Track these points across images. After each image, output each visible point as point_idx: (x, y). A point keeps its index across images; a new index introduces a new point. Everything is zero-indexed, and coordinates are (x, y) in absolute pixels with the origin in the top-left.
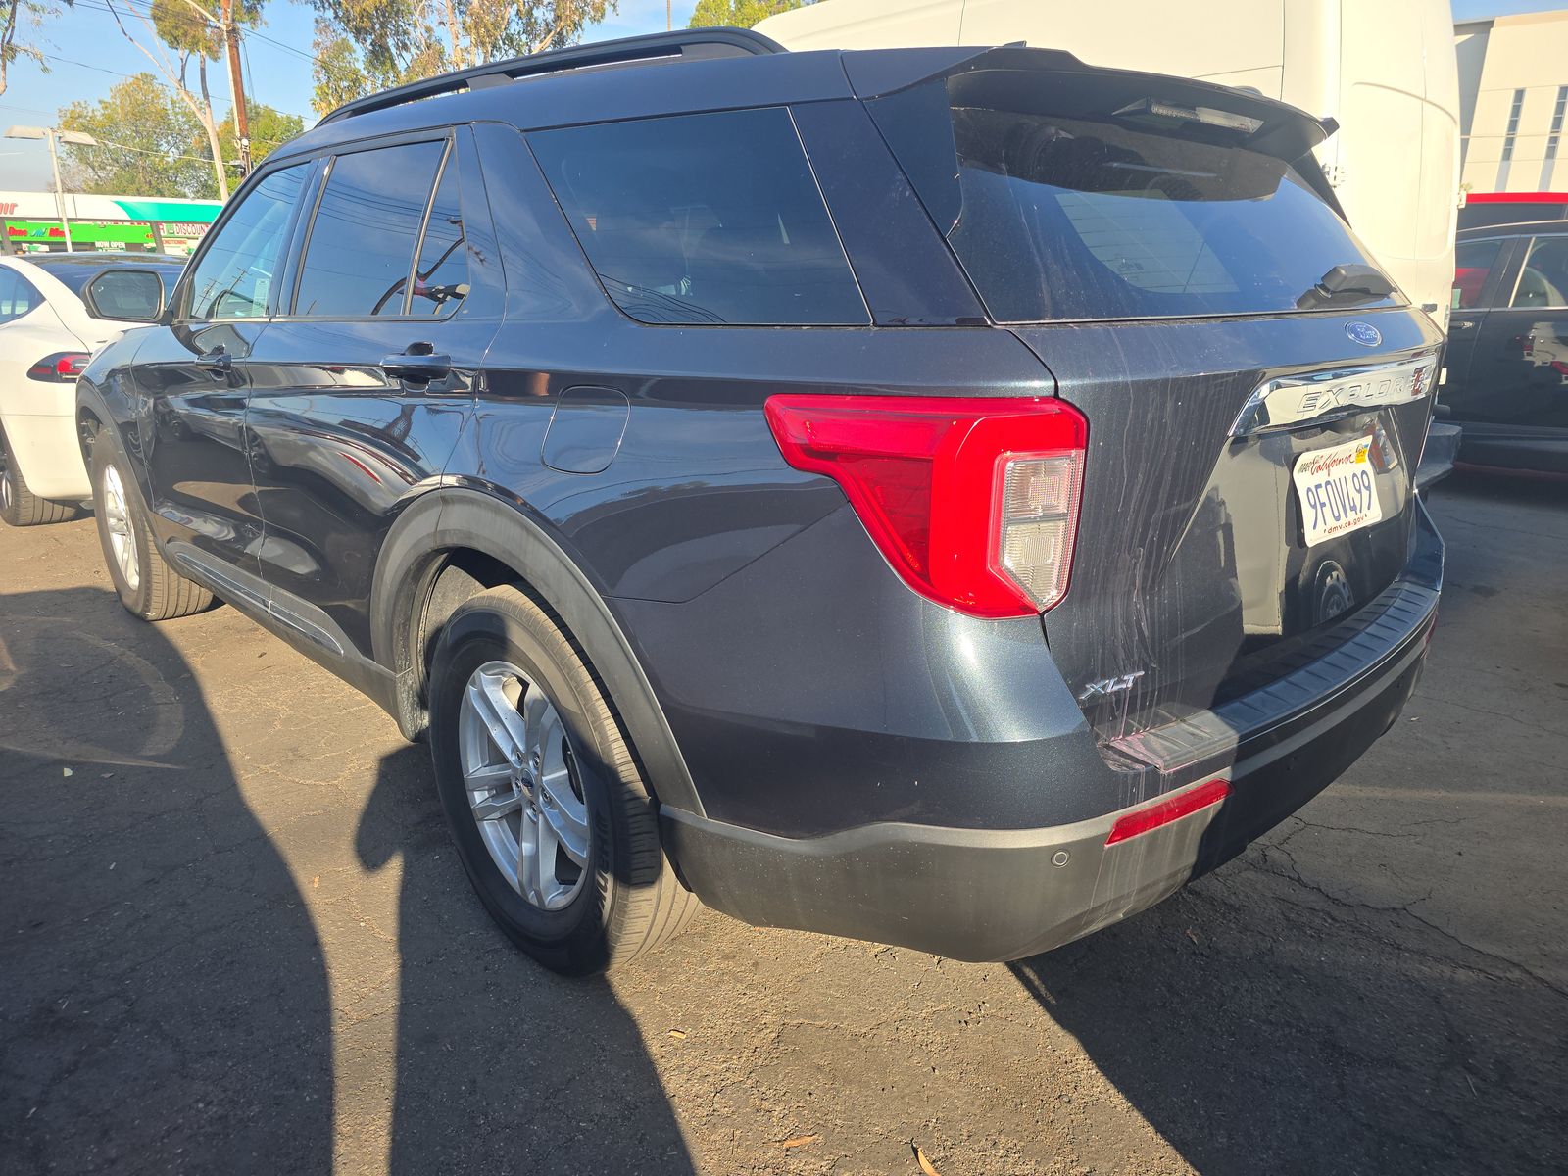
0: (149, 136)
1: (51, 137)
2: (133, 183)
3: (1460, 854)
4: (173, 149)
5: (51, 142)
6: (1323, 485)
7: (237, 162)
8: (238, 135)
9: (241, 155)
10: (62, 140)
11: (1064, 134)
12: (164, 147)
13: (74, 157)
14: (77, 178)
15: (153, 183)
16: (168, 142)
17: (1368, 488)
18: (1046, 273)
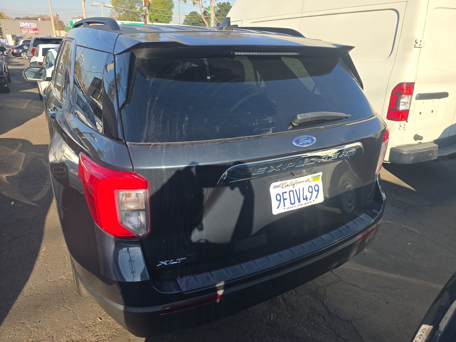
0: (133, 3)
1: (102, 5)
2: (128, 16)
3: (387, 303)
4: (139, 7)
5: (102, 7)
6: (288, 193)
7: (143, 14)
8: (144, 6)
9: (144, 11)
10: (105, 6)
11: (193, 65)
12: (136, 6)
13: (114, 9)
14: (115, 15)
15: (133, 16)
16: (137, 5)
17: (318, 191)
18: (148, 124)
